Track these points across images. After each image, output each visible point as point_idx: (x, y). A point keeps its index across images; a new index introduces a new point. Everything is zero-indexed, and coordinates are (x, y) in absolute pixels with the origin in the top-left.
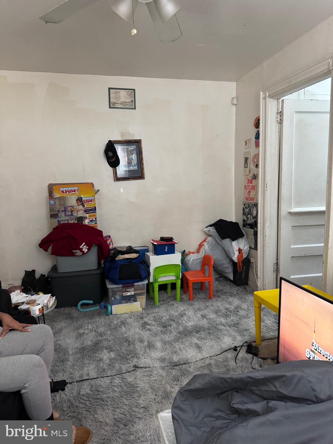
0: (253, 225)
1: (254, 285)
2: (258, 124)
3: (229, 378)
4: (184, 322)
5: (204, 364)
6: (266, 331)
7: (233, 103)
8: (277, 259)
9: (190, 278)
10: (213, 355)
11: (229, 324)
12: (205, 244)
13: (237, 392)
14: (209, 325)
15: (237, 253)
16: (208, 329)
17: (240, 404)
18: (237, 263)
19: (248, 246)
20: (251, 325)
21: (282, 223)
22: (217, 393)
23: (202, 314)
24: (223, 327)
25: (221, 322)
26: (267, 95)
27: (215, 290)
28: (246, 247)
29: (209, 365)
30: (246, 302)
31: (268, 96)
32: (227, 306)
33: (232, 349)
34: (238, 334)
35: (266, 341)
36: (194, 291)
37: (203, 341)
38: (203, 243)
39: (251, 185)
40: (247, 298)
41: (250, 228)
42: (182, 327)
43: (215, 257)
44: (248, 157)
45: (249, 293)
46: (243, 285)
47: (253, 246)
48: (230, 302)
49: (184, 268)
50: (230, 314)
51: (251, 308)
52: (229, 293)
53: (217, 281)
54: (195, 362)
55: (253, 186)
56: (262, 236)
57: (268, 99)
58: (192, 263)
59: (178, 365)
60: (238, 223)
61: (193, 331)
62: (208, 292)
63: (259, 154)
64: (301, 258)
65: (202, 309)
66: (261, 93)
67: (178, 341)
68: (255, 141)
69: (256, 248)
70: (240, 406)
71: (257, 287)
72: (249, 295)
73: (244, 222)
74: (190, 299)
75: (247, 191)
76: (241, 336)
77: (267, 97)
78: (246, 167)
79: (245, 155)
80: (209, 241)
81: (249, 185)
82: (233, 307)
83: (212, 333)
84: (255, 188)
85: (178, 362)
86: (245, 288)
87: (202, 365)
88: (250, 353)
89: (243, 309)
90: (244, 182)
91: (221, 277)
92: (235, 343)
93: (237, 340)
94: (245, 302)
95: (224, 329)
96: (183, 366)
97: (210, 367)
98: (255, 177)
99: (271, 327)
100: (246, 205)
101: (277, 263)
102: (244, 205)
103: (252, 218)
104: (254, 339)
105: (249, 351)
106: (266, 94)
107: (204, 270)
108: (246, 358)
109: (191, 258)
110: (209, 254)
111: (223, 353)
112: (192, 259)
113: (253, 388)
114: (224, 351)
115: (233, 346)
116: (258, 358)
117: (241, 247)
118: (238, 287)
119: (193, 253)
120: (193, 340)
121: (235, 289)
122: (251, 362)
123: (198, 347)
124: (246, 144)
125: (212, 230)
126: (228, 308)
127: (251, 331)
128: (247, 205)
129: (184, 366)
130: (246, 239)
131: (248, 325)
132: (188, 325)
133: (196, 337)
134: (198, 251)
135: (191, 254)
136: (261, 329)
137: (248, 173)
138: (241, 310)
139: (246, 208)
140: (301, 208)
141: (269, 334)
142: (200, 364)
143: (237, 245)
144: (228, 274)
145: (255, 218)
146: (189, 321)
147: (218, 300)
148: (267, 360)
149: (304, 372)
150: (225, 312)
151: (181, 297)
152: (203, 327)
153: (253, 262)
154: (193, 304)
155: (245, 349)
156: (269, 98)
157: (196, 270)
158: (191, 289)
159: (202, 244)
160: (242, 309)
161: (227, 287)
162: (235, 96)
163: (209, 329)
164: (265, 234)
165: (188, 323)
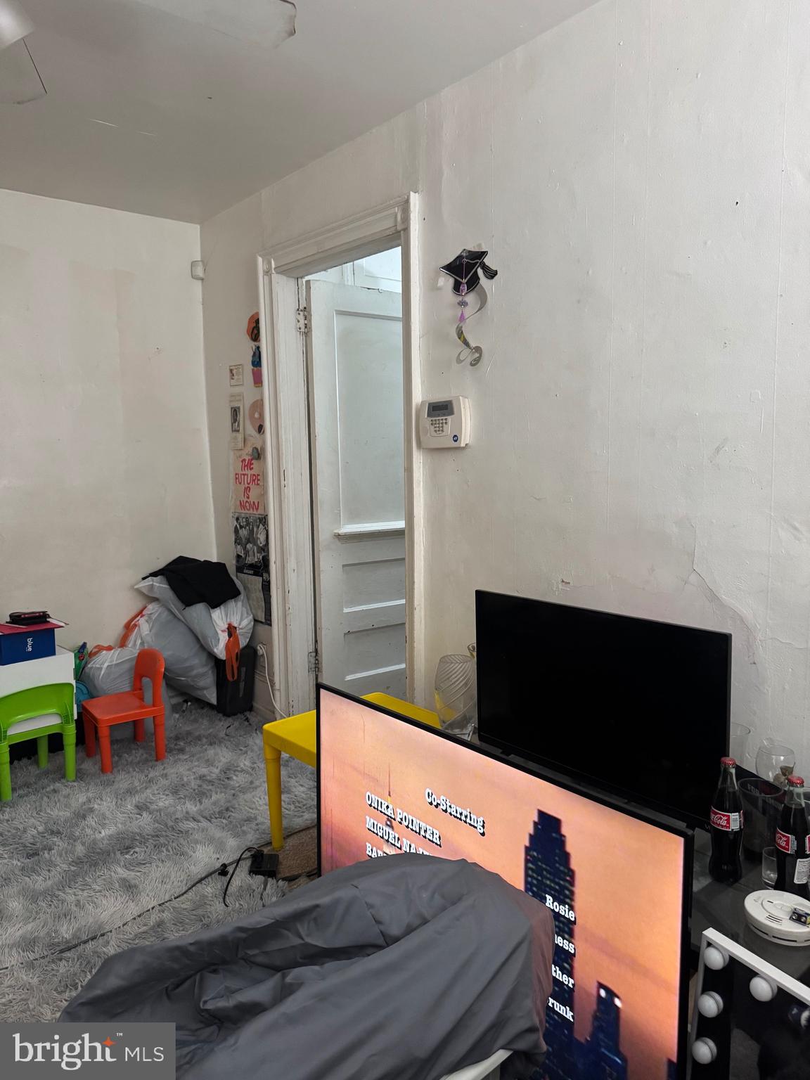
0: (261, 566)
1: (267, 709)
2: (256, 332)
3: (191, 944)
4: (88, 831)
5: (145, 925)
6: (296, 813)
7: (194, 274)
8: (316, 641)
9: (103, 714)
10: (167, 898)
11: (207, 814)
12: (142, 621)
13: (215, 971)
14: (157, 825)
15: (224, 638)
16: (153, 836)
17: (222, 997)
18: (225, 660)
19: (251, 617)
20: (260, 806)
21: (321, 559)
22: (167, 988)
23: (139, 802)
24: (192, 825)
25: (187, 813)
26: (273, 266)
27: (172, 735)
28: (246, 620)
29: (158, 926)
30: (249, 753)
31: (275, 269)
32: (203, 769)
33: (214, 872)
34: (229, 832)
35: (295, 836)
36: (115, 747)
37: (142, 869)
38: (137, 619)
39: (249, 472)
40: (250, 742)
41: (254, 575)
42: (83, 844)
43: (170, 653)
44: (239, 408)
45: (256, 730)
46: (242, 712)
47: (262, 617)
48: (208, 760)
49: (85, 691)
50: (210, 787)
51: (259, 764)
52: (207, 738)
53: (177, 713)
54: (119, 927)
55: (254, 475)
56: (280, 591)
57: (275, 276)
58: (108, 674)
59: (75, 946)
60: (224, 565)
61: (113, 849)
62: (153, 744)
63: (262, 400)
64: (364, 633)
65: (138, 788)
66: (260, 259)
67: (72, 883)
68: (253, 370)
69: (268, 621)
70: (221, 1003)
71: (274, 713)
72: (255, 734)
73: (238, 561)
74: (103, 770)
75: (242, 487)
76: (236, 835)
77: (273, 272)
78: (235, 431)
79: (231, 401)
80: (151, 614)
81: (246, 472)
82: (216, 771)
83: (165, 845)
84: (258, 480)
85: (73, 938)
86: (247, 720)
87: (140, 931)
88: (257, 873)
89: (242, 771)
90: (234, 466)
91: (186, 701)
92: (223, 857)
93: (228, 848)
94: (246, 752)
95: (196, 827)
96: (87, 945)
97: (160, 930)
98: (258, 454)
99: (305, 802)
100: (241, 519)
101: (316, 651)
102: (237, 519)
103: (255, 551)
104: (267, 838)
105: (257, 868)
106: (270, 263)
107: (141, 689)
108: (250, 886)
109: (104, 663)
110: (154, 648)
111: (194, 888)
112: (106, 665)
113: (251, 952)
114: (196, 881)
115: (218, 865)
116: (277, 881)
117: (232, 621)
118: (230, 720)
119: (109, 648)
120: (113, 874)
121: (221, 726)
122: (262, 894)
123: (129, 888)
124: (233, 375)
125: (158, 585)
126: (204, 776)
127: (260, 819)
128: (244, 520)
129: (90, 945)
130: (246, 600)
131: (254, 806)
132: (98, 836)
133: (122, 863)
134: (123, 642)
135: (104, 652)
136: (283, 810)
137: (240, 445)
138: (237, 773)
139: (241, 527)
140: (360, 525)
141: (301, 819)
142: (134, 929)
143: (224, 619)
144: (205, 692)
145: (264, 550)
146: (104, 826)
147: (180, 759)
148: (297, 880)
149: (357, 887)
150: (196, 787)
151: (81, 769)
152: (140, 835)
153: (263, 655)
154: (114, 782)
155: (246, 865)
156: (277, 273)
157: (118, 691)
158: (105, 742)
159: (133, 623)
160: (238, 771)
161: (205, 725)
162: (199, 260)
163: (157, 836)
164: (286, 586)
165: (100, 833)
